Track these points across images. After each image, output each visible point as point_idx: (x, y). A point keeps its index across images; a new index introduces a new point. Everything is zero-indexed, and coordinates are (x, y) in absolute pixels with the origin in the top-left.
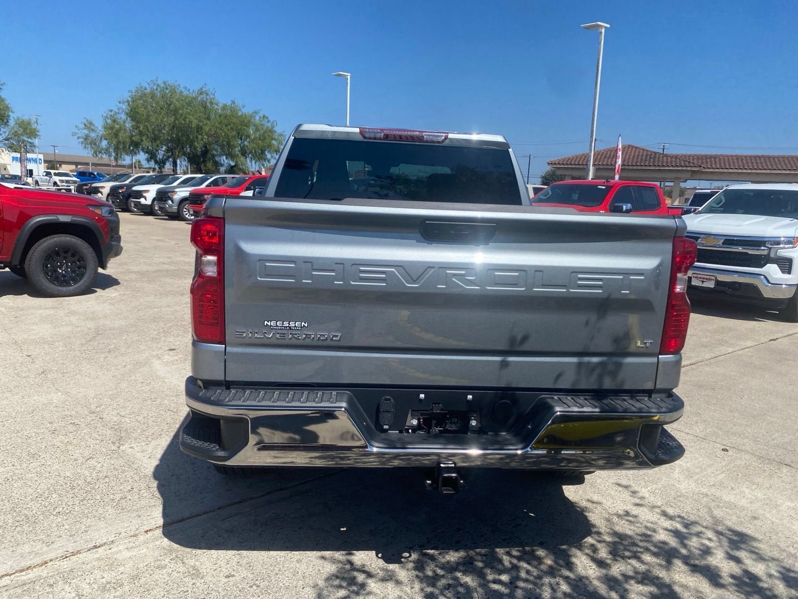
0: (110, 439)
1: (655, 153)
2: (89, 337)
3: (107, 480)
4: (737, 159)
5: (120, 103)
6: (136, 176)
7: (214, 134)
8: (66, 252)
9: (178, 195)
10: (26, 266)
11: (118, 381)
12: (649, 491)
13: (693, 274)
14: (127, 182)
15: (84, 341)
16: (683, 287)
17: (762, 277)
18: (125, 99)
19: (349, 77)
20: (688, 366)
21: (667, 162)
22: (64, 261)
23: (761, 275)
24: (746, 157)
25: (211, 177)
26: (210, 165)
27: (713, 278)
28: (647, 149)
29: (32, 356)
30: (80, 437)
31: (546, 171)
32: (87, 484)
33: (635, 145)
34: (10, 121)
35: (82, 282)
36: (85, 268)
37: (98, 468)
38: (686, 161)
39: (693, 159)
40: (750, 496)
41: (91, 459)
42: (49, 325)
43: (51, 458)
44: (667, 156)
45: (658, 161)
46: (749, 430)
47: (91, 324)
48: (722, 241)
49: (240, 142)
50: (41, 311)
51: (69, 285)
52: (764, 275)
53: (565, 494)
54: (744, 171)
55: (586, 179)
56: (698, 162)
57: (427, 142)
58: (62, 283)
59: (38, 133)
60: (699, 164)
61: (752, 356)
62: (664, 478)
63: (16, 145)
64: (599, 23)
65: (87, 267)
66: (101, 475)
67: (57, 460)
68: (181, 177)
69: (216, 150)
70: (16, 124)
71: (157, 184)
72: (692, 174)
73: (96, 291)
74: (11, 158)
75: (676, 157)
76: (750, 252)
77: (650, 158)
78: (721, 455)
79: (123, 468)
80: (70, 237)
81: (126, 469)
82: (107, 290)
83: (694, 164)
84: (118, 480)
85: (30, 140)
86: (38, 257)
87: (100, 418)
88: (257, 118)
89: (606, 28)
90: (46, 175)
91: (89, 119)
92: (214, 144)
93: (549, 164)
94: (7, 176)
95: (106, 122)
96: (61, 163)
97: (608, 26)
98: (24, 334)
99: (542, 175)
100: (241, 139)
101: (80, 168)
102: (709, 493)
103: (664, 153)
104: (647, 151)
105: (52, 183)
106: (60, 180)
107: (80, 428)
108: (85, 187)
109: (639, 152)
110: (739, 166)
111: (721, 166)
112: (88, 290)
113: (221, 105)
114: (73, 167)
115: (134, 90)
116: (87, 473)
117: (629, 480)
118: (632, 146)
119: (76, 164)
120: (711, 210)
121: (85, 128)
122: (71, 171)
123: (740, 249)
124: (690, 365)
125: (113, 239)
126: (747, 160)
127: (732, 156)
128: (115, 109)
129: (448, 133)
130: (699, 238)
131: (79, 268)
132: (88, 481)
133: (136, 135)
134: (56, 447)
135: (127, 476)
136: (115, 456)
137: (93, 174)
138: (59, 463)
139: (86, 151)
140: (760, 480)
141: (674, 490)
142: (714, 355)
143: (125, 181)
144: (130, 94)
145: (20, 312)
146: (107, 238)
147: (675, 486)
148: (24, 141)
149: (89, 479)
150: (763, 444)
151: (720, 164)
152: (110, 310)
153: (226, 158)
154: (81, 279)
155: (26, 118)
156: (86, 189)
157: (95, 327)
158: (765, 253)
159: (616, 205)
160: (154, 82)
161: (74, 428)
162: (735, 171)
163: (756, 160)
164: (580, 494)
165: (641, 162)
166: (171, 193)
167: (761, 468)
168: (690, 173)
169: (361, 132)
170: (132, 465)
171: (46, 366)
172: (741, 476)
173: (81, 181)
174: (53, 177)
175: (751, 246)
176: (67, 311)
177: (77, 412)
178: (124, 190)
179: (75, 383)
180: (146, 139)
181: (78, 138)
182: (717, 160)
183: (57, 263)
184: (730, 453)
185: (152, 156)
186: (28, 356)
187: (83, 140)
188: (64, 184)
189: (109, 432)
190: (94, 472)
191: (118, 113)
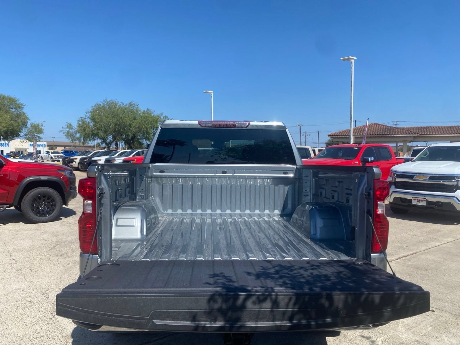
0: (50, 311)
1: (391, 127)
2: (51, 247)
3: (42, 338)
4: (440, 129)
5: (86, 113)
6: (95, 152)
7: (138, 127)
8: (44, 197)
9: (117, 162)
10: (22, 206)
11: (63, 274)
12: (381, 340)
13: (413, 197)
14: (90, 155)
15: (48, 249)
16: (382, 210)
17: (455, 198)
18: (89, 111)
19: (212, 93)
20: (410, 255)
21: (398, 132)
22: (43, 202)
23: (454, 197)
24: (445, 127)
25: (135, 151)
26: (136, 144)
27: (425, 200)
28: (386, 125)
29: (16, 260)
30: (32, 310)
31: (328, 140)
32: (29, 341)
33: (379, 123)
34: (28, 125)
35: (53, 213)
36: (55, 205)
37: (38, 331)
38: (409, 131)
39: (413, 130)
40: (448, 342)
41: (36, 325)
42: (30, 240)
43: (12, 324)
44: (397, 128)
45: (393, 132)
46: (448, 297)
47: (54, 239)
48: (429, 177)
49: (153, 131)
50: (27, 232)
51: (45, 216)
52: (456, 197)
53: (327, 343)
54: (445, 135)
55: (349, 144)
56: (416, 131)
57: (238, 127)
58: (42, 215)
59: (43, 131)
60: (417, 132)
61: (451, 248)
62: (392, 331)
63: (31, 138)
64: (350, 57)
65: (56, 205)
66: (39, 335)
67: (15, 326)
68: (119, 152)
69: (140, 136)
70: (31, 126)
71: (106, 156)
72: (413, 138)
73: (61, 219)
74: (29, 145)
75: (403, 129)
76: (446, 183)
77: (388, 130)
78: (429, 314)
79: (54, 330)
80: (47, 188)
81: (55, 330)
82: (68, 218)
83: (414, 132)
84: (48, 338)
85: (38, 135)
86: (28, 200)
87: (47, 298)
88: (162, 118)
89: (354, 59)
90: (47, 154)
91: (69, 123)
92: (138, 132)
93: (328, 136)
94: (25, 155)
95: (79, 123)
96: (57, 146)
97: (356, 58)
98: (15, 246)
99: (326, 142)
100: (153, 129)
101: (67, 149)
102: (421, 341)
103: (397, 127)
104: (385, 126)
105: (50, 157)
106: (54, 156)
107: (33, 304)
108: (66, 159)
109: (381, 127)
110: (441, 132)
111: (430, 133)
112: (57, 218)
113: (142, 111)
114: (63, 148)
115: (94, 106)
116: (31, 334)
117: (369, 332)
118: (376, 124)
119: (65, 146)
120: (421, 159)
121: (67, 128)
122: (62, 150)
123: (441, 182)
124: (412, 254)
125: (72, 188)
126: (445, 129)
127: (436, 127)
128: (84, 116)
129: (249, 122)
130: (414, 176)
131: (52, 206)
132: (30, 339)
133: (95, 130)
134: (16, 317)
135: (55, 336)
136: (51, 322)
137: (73, 152)
138: (16, 328)
139: (67, 139)
140: (455, 331)
141: (398, 339)
142: (427, 248)
143: (88, 155)
144: (92, 108)
145: (16, 233)
146: (68, 188)
147: (399, 336)
148: (35, 135)
149: (31, 338)
150: (457, 306)
151: (430, 132)
152: (67, 230)
153: (145, 140)
154: (52, 212)
155: (37, 123)
156: (67, 160)
157: (56, 241)
158: (455, 183)
159: (365, 158)
160: (105, 101)
161: (30, 305)
162: (439, 135)
163: (451, 129)
164: (337, 343)
165: (382, 133)
166: (113, 161)
167: (455, 322)
168: (412, 138)
169: (200, 124)
170: (59, 328)
171: (23, 265)
172: (443, 329)
173: (66, 156)
174: (51, 154)
175: (446, 179)
176: (42, 231)
177: (34, 294)
178: (87, 160)
179: (37, 275)
180: (101, 132)
181: (64, 133)
182: (428, 129)
183: (39, 203)
184: (436, 313)
185: (104, 140)
186: (14, 259)
187: (66, 134)
188: (56, 158)
189: (50, 306)
190: (36, 333)
191: (85, 118)
